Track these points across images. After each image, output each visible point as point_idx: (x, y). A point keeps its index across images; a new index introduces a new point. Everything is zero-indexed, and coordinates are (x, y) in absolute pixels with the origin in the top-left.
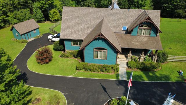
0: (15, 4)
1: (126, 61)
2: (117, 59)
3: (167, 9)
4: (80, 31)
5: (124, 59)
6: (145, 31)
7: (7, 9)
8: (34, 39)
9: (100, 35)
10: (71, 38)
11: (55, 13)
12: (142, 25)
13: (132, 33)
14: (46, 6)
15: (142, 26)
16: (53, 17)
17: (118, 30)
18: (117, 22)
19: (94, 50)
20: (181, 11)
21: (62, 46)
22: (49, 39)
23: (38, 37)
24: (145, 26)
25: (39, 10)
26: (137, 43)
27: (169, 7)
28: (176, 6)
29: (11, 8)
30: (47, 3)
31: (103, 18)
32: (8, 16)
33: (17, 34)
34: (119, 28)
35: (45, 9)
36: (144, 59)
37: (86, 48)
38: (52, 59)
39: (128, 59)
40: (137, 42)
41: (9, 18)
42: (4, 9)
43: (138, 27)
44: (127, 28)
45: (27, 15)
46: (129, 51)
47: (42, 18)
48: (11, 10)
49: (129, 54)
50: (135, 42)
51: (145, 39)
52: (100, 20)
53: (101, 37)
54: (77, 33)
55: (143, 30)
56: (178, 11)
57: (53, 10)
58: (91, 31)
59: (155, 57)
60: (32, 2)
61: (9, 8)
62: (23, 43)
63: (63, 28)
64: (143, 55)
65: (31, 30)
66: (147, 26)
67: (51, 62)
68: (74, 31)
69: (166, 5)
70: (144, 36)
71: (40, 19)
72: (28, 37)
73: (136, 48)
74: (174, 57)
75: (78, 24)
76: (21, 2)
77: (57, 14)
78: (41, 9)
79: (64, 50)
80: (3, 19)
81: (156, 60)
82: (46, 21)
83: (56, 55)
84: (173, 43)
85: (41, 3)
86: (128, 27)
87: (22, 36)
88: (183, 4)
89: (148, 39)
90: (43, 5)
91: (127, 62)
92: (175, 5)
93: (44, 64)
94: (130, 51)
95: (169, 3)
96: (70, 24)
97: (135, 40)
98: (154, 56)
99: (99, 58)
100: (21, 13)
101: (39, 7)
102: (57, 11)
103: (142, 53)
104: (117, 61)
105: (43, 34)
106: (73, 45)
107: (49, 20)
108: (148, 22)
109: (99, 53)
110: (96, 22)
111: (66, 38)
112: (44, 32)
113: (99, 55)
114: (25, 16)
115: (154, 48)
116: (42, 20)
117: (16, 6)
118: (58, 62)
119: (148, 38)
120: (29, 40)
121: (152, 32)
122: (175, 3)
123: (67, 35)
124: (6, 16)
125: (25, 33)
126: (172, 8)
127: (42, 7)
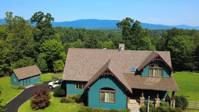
0: (20, 53)
1: (138, 106)
2: (128, 104)
3: (176, 63)
4: (85, 72)
5: (136, 104)
6: (156, 72)
7: (11, 58)
8: (33, 86)
9: (106, 72)
10: (75, 79)
11: (60, 64)
12: (153, 64)
13: (143, 74)
14: (52, 56)
15: (153, 66)
16: (57, 68)
17: (127, 71)
18: (125, 63)
19: (100, 91)
20: (190, 64)
21: (63, 91)
22: (50, 86)
23: (38, 84)
24: (156, 66)
25: (44, 60)
26: (149, 84)
27: (177, 60)
28: (185, 60)
29: (15, 58)
30: (53, 54)
31: (110, 59)
32: (10, 65)
33: (15, 80)
34: (127, 69)
35: (51, 60)
36: (160, 104)
37: (91, 88)
38: (50, 105)
39: (140, 104)
40: (149, 82)
41: (10, 67)
42: (8, 58)
43: (148, 66)
44: (137, 69)
45: (31, 62)
46: (141, 94)
47: (46, 69)
48: (15, 59)
49: (141, 97)
50: (146, 82)
51: (158, 80)
52: (107, 61)
53: (108, 73)
54: (81, 74)
55: (154, 71)
56: (187, 64)
57: (59, 61)
58: (97, 72)
59: (173, 102)
60: (38, 53)
61: (13, 58)
62: (19, 90)
63: (67, 69)
64: (159, 99)
65: (32, 76)
66: (158, 66)
67: (48, 107)
68: (79, 72)
69: (173, 58)
70: (156, 77)
71: (44, 69)
72: (27, 84)
73: (149, 88)
74: (196, 103)
75: (84, 65)
76: (27, 52)
77: (62, 65)
78: (46, 59)
79: (65, 95)
80: (4, 67)
81: (174, 105)
82: (49, 72)
83: (55, 100)
84: (190, 92)
85: (47, 54)
86: (137, 67)
87: (20, 81)
88: (191, 58)
89: (161, 80)
90: (48, 56)
91: (140, 107)
92: (183, 59)
93: (39, 110)
94: (143, 94)
95: (176, 57)
96: (74, 64)
97: (146, 81)
98: (172, 100)
99: (106, 101)
100: (25, 61)
101: (44, 58)
102: (63, 62)
103: (157, 96)
104: (128, 106)
105: (43, 82)
106: (76, 88)
107: (52, 71)
108: (159, 60)
109: (106, 94)
110: (102, 63)
111: (69, 79)
112: (46, 80)
113: (106, 97)
114: (28, 64)
115: (170, 89)
116: (46, 70)
117: (21, 55)
118: (56, 108)
119: (161, 78)
120: (27, 87)
121: (165, 73)
122: (182, 57)
123: (70, 76)
124: (8, 65)
125: (24, 78)
126: (181, 62)
127: (48, 58)
